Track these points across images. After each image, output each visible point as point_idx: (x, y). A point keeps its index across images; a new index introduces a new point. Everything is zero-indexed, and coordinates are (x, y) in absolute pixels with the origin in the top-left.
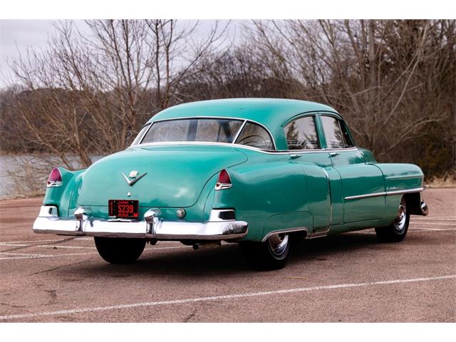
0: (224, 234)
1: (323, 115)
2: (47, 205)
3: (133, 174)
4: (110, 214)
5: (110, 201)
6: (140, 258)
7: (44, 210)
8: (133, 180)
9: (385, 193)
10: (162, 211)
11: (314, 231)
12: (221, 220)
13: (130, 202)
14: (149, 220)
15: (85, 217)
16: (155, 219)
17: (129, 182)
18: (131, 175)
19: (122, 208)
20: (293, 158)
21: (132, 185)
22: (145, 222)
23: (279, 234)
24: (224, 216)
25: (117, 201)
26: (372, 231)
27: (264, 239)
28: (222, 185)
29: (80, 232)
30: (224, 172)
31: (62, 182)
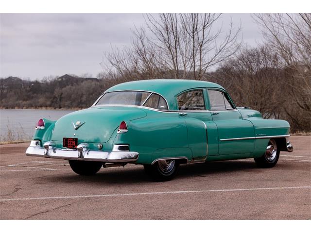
0: (122, 159)
1: (209, 90)
2: (35, 140)
3: (78, 123)
4: (64, 146)
5: (64, 138)
6: (98, 172)
7: (33, 143)
8: (77, 126)
9: (254, 137)
10: (90, 145)
11: (193, 159)
12: (119, 151)
13: (73, 139)
14: (80, 150)
15: (50, 147)
16: (84, 150)
17: (75, 127)
18: (77, 124)
19: (70, 143)
20: (181, 115)
21: (77, 129)
22: (78, 151)
23: (166, 160)
24: (121, 149)
25: (67, 138)
26: (252, 160)
27: (153, 163)
28: (121, 131)
29: (47, 156)
30: (123, 123)
31: (45, 127)
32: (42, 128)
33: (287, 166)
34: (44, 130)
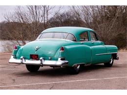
0: (62, 64)
2: (13, 55)
3: (37, 47)
4: (30, 58)
5: (30, 55)
8: (37, 49)
12: (61, 60)
15: (23, 59)
16: (43, 60)
19: (34, 57)
22: (40, 61)
23: (77, 65)
27: (73, 66)
28: (61, 51)
32: (16, 50)
33: (116, 66)
34: (17, 51)
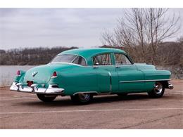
2: (15, 82)
5: (27, 81)
12: (52, 88)
13: (31, 81)
15: (20, 86)
17: (33, 75)
20: (94, 68)
28: (54, 77)
29: (18, 91)
30: (55, 73)
31: (21, 75)
